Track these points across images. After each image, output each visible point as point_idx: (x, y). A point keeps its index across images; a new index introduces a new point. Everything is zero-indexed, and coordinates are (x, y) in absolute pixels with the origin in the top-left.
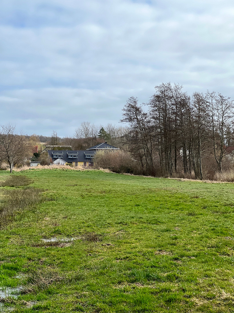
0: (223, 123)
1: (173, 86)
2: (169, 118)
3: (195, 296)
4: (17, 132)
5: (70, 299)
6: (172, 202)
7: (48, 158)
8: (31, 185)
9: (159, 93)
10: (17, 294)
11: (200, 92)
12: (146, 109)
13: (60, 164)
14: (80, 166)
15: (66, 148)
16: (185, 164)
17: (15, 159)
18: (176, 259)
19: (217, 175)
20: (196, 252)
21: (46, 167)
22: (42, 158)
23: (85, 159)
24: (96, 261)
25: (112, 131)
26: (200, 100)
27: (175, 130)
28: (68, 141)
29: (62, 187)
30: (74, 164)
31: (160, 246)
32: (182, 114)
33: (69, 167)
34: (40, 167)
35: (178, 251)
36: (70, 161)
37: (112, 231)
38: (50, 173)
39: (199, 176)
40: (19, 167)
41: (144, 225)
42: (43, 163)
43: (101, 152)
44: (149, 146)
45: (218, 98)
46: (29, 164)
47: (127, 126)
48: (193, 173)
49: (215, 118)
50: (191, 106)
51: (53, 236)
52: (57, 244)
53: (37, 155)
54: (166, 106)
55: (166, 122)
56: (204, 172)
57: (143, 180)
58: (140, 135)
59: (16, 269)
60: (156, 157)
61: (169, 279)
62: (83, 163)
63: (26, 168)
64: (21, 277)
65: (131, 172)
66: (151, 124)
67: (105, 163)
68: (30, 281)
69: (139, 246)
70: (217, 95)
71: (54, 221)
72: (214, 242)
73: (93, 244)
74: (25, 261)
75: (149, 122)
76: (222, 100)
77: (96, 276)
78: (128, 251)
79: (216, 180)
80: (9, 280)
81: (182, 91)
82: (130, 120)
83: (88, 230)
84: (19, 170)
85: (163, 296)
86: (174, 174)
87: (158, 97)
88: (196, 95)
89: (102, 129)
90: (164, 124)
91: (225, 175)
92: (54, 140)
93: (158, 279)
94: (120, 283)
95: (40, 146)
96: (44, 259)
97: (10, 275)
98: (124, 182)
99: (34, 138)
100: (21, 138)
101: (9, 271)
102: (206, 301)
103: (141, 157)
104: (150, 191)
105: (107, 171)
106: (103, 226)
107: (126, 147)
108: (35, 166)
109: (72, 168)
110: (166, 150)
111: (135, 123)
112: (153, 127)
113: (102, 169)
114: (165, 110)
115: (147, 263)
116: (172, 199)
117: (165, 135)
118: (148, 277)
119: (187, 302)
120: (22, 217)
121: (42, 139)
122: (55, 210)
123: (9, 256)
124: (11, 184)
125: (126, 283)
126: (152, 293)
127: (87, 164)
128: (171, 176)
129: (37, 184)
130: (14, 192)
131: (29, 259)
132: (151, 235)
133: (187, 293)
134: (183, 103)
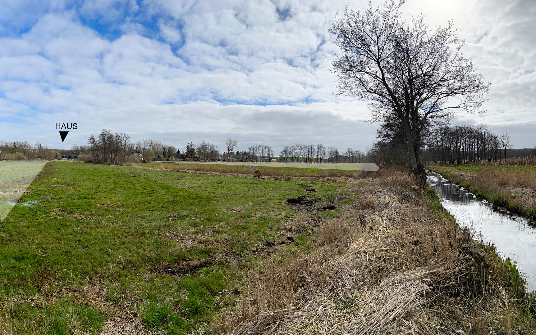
0: (125, 144)
1: (107, 131)
2: (106, 142)
3: (99, 204)
4: (49, 148)
5: (56, 204)
6: (103, 173)
7: (61, 157)
8: (53, 167)
9: (102, 133)
10: (39, 202)
11: (117, 133)
12: (97, 139)
13: (65, 159)
14: (73, 160)
15: (68, 154)
16: (112, 160)
17: (48, 157)
18: (97, 192)
19: (123, 164)
20: (104, 190)
21: (60, 161)
22: (58, 157)
23: (75, 158)
24: (69, 193)
25: (85, 147)
26: (117, 136)
27: (108, 147)
28: (68, 151)
29: (64, 168)
30: (70, 159)
31: (93, 188)
32: (111, 141)
33: (68, 161)
34: (58, 160)
35: (98, 189)
36: (69, 158)
37: (77, 183)
38: (60, 163)
39: (116, 164)
40: (50, 160)
41: (90, 181)
42: (59, 159)
43: (80, 155)
44: (98, 153)
45: (124, 135)
46: (53, 160)
47: (90, 145)
48: (114, 163)
49: (123, 142)
50: (114, 138)
51: (56, 184)
52: (56, 187)
53: (56, 156)
54: (105, 138)
55: (105, 143)
56: (119, 163)
57: (95, 165)
58: (95, 149)
59: (40, 194)
60: (101, 157)
61: (92, 198)
62: (74, 159)
63: (52, 161)
64: (41, 197)
65: (92, 163)
66: (99, 145)
67: (82, 159)
68: (44, 198)
69: (85, 188)
70: (123, 134)
71: (57, 179)
72: (112, 187)
73: (69, 187)
74: (44, 192)
75: (98, 144)
76: (125, 136)
77: (67, 197)
78: (81, 189)
79: (122, 166)
80: (37, 198)
81: (111, 133)
82: (91, 143)
83: (69, 182)
84: (49, 162)
85: (87, 204)
86: (107, 163)
87: (102, 134)
88: (116, 134)
89: (81, 147)
90: (104, 145)
91: (126, 164)
92: (63, 151)
93: (88, 199)
94: (74, 200)
95: (58, 153)
96: (50, 192)
97: (38, 196)
98: (87, 166)
99: (55, 150)
100: (51, 150)
101: (38, 195)
102: (101, 205)
103: (95, 157)
104: (97, 169)
105: (82, 162)
106: (75, 181)
107: (90, 153)
108: (56, 160)
109: (69, 161)
110: (104, 154)
111: (93, 144)
112: (99, 146)
113: (80, 162)
114: (104, 140)
115: (87, 193)
116: (104, 172)
117: (104, 149)
118: (85, 198)
119: (95, 206)
120: (46, 177)
121: (59, 150)
122: (59, 176)
123: (38, 190)
124: (46, 166)
125: (77, 200)
126: (84, 203)
127: (75, 160)
128: (106, 164)
129: (55, 167)
130: (46, 169)
131: (46, 192)
132: (91, 184)
133: (96, 203)
134: (111, 137)
